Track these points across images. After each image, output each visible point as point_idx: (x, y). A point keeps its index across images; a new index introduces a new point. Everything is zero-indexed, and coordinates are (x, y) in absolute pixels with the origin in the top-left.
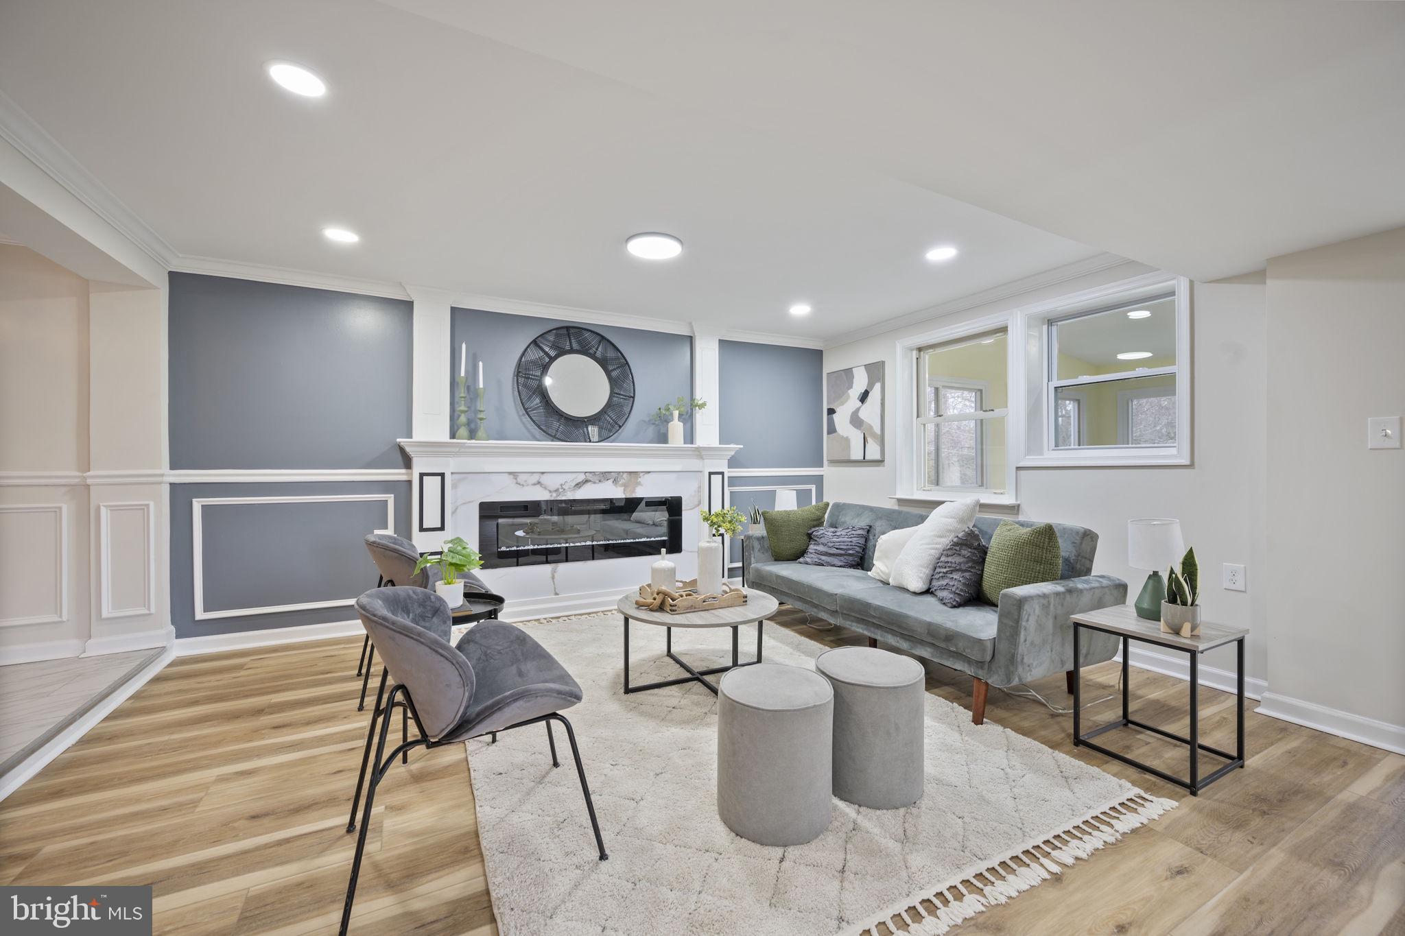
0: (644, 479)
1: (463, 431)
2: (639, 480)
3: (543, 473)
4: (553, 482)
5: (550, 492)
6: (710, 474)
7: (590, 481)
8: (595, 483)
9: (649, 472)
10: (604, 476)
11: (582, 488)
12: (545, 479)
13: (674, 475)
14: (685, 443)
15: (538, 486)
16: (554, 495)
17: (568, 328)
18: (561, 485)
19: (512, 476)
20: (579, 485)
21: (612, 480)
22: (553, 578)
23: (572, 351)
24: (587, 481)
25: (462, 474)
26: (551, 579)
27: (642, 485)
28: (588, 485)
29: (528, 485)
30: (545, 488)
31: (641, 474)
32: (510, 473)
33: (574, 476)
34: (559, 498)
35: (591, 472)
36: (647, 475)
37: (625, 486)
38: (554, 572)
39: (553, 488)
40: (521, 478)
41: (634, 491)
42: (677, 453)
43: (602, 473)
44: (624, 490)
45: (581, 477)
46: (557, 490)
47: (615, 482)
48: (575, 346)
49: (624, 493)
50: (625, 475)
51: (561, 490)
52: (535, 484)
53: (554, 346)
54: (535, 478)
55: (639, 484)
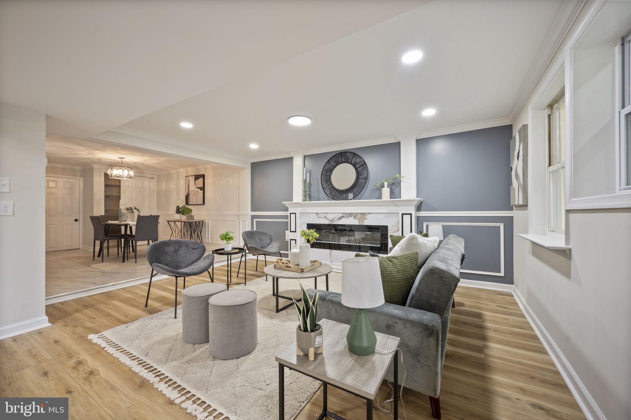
0: (368, 216)
1: (308, 198)
2: (366, 217)
3: (327, 213)
4: (330, 217)
5: (329, 221)
6: (403, 214)
7: (344, 217)
8: (346, 218)
9: (371, 213)
10: (350, 215)
11: (341, 220)
12: (328, 216)
13: (384, 215)
14: (391, 198)
15: (325, 218)
16: (331, 222)
17: (341, 153)
18: (333, 218)
19: (316, 214)
20: (340, 218)
21: (353, 217)
22: (330, 255)
23: (342, 162)
24: (343, 217)
25: (302, 214)
26: (330, 256)
27: (367, 219)
28: (343, 218)
29: (322, 218)
30: (328, 219)
31: (367, 214)
32: (316, 213)
33: (338, 214)
34: (332, 224)
35: (344, 213)
36: (370, 215)
37: (359, 219)
38: (331, 253)
39: (330, 220)
40: (320, 215)
41: (363, 222)
42: (386, 204)
43: (349, 213)
44: (359, 221)
45: (341, 215)
46: (332, 220)
47: (355, 217)
48: (343, 160)
49: (359, 223)
50: (359, 215)
51: (333, 220)
52: (324, 218)
53: (335, 162)
54: (324, 215)
55: (366, 219)
